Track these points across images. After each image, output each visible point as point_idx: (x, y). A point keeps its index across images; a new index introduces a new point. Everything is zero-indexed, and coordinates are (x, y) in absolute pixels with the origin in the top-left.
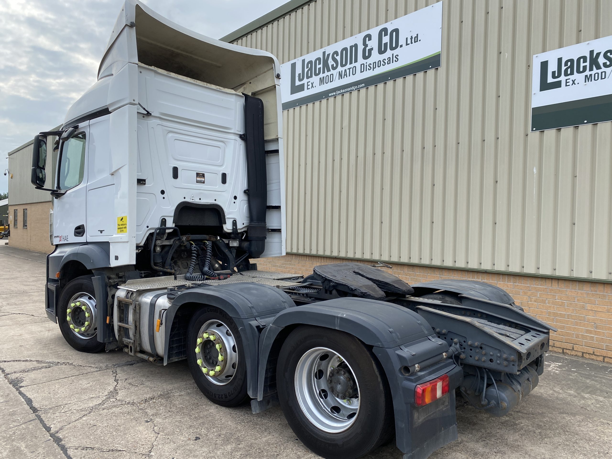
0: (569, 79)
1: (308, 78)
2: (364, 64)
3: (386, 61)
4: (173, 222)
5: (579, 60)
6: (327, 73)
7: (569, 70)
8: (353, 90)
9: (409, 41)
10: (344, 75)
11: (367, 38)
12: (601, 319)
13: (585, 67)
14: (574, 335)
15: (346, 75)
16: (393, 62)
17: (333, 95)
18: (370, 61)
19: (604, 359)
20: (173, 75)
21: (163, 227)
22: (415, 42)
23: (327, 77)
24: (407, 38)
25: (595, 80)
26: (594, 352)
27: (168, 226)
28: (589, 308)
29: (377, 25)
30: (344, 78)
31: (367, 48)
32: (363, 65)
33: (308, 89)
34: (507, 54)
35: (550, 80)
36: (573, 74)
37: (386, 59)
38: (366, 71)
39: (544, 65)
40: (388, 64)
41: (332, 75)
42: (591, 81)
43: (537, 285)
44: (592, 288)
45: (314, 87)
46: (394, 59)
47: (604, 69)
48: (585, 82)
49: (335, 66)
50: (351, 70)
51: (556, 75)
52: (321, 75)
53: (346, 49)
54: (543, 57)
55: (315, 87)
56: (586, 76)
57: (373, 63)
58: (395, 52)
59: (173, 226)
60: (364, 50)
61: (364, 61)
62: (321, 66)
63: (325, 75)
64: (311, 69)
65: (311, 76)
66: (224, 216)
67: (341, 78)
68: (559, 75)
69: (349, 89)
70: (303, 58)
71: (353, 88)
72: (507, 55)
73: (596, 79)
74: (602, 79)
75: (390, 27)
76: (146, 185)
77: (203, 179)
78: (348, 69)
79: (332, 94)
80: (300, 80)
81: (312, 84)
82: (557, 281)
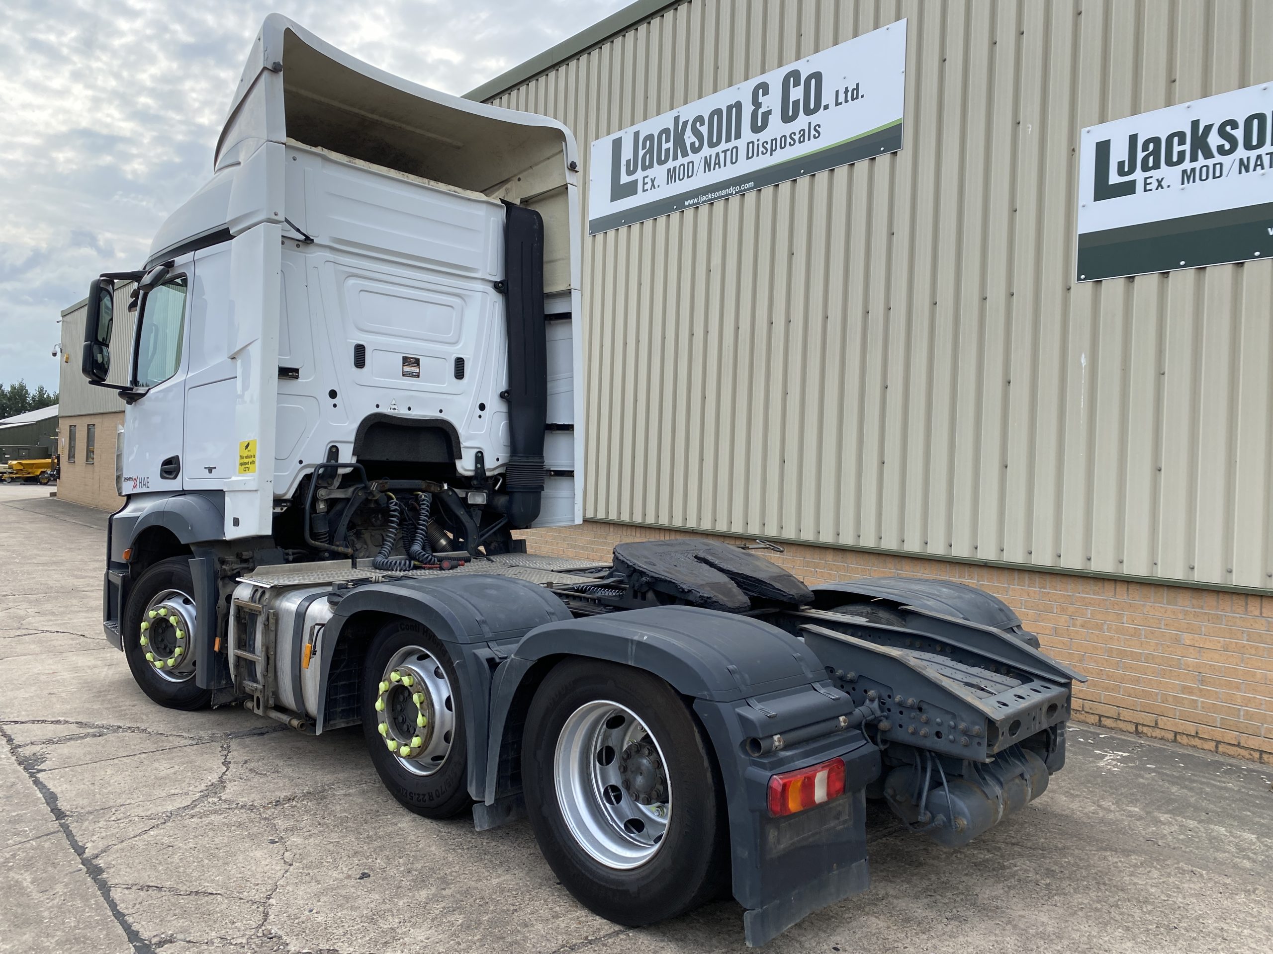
0: (1151, 177)
1: (644, 168)
2: (753, 143)
3: (796, 138)
4: (353, 454)
5: (1170, 139)
6: (681, 160)
7: (1151, 159)
8: (732, 194)
9: (841, 98)
10: (715, 164)
11: (761, 91)
12: (1211, 665)
13: (1182, 154)
14: (1159, 697)
15: (719, 164)
16: (809, 139)
17: (694, 204)
18: (766, 136)
19: (1217, 747)
20: (360, 163)
21: (333, 462)
22: (853, 99)
23: (682, 167)
24: (837, 92)
25: (1201, 179)
26: (1197, 733)
27: (342, 460)
28: (1188, 642)
29: (780, 65)
30: (714, 169)
31: (761, 111)
32: (751, 145)
33: (644, 191)
34: (1030, 126)
35: (1114, 178)
36: (1159, 167)
37: (797, 133)
38: (758, 155)
39: (1103, 149)
40: (800, 142)
41: (691, 164)
42: (1194, 181)
43: (1087, 593)
44: (1195, 602)
45: (656, 186)
46: (813, 132)
47: (1218, 158)
48: (1183, 183)
49: (697, 145)
50: (729, 153)
51: (1126, 170)
52: (671, 164)
53: (718, 112)
54: (1100, 133)
55: (659, 186)
56: (1184, 172)
57: (772, 141)
58: (815, 119)
59: (354, 460)
60: (754, 115)
61: (754, 137)
62: (670, 145)
63: (677, 163)
64: (650, 151)
65: (651, 166)
66: (459, 443)
67: (710, 170)
68: (1132, 170)
69: (724, 193)
70: (635, 128)
71: (732, 190)
72: (1030, 129)
73: (1204, 177)
74: (1214, 177)
75: (805, 68)
76: (299, 380)
77: (417, 370)
78: (722, 152)
79: (691, 202)
80: (629, 173)
81: (653, 181)
82: (1125, 587)
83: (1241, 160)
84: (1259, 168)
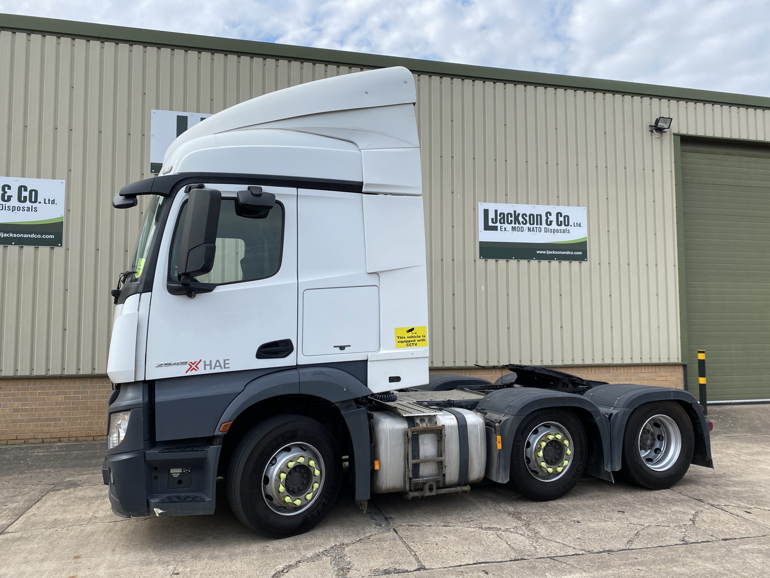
0: (502, 226)
5: (508, 214)
7: (502, 220)
13: (511, 221)
35: (491, 224)
36: (505, 224)
39: (486, 212)
42: (515, 231)
47: (522, 225)
48: (512, 231)
51: (494, 221)
54: (486, 206)
56: (512, 227)
68: (496, 222)
72: (458, 196)
73: (518, 230)
74: (521, 231)
83: (528, 227)
84: (533, 231)
